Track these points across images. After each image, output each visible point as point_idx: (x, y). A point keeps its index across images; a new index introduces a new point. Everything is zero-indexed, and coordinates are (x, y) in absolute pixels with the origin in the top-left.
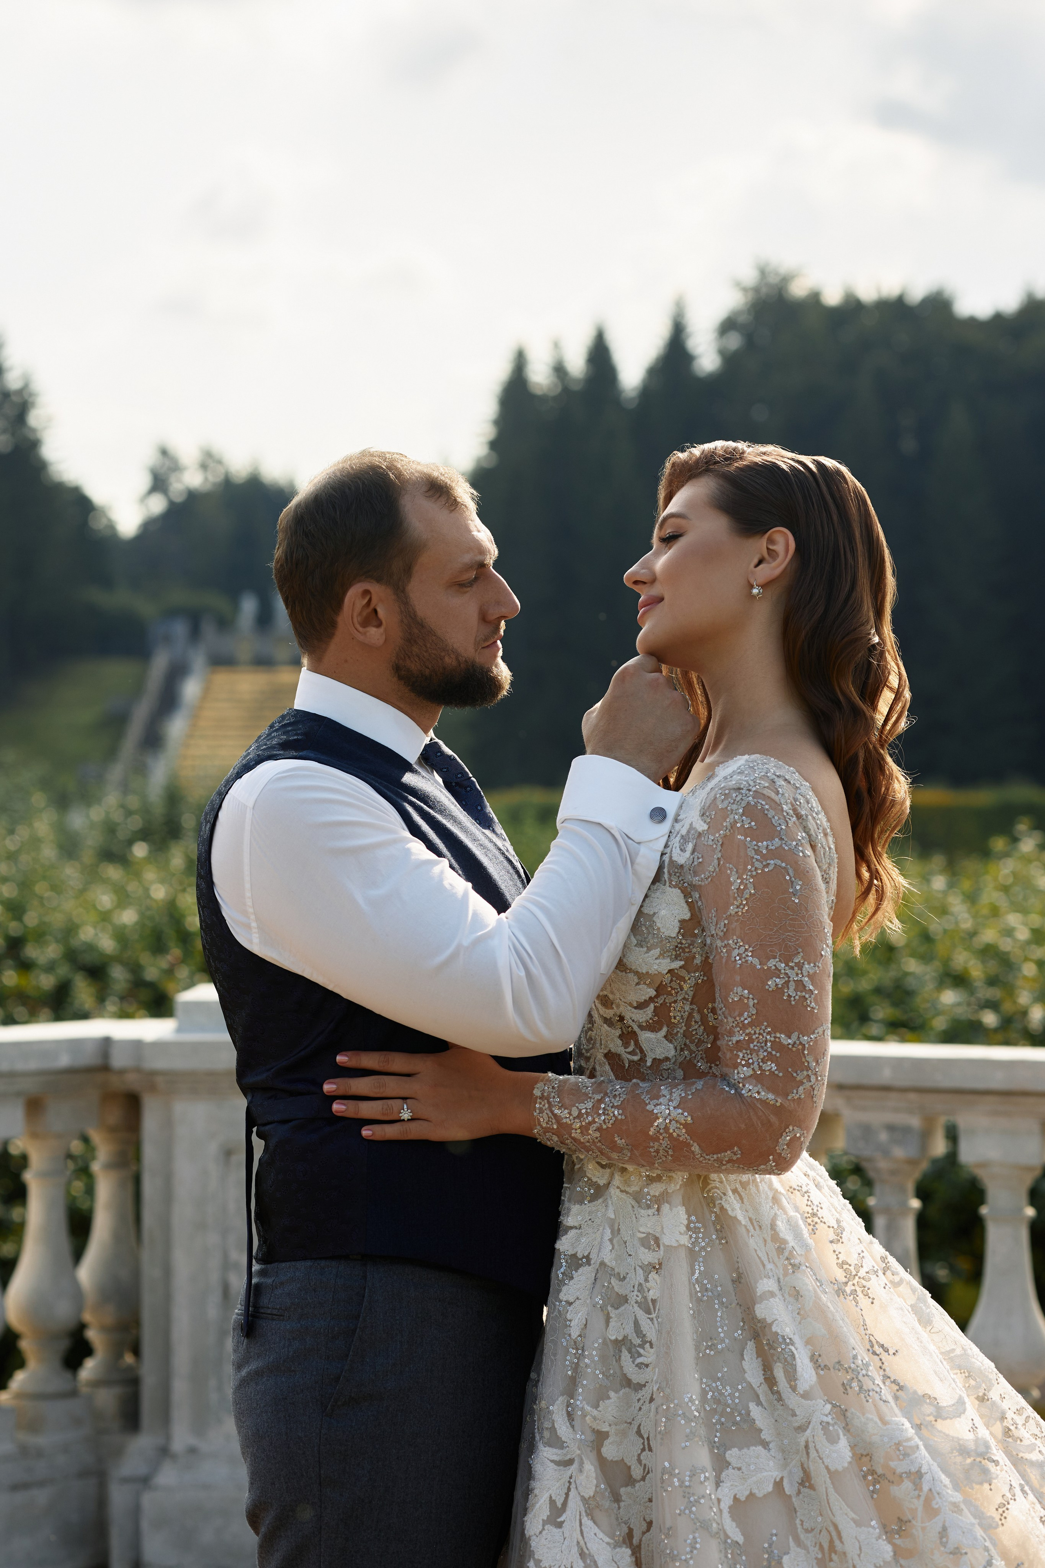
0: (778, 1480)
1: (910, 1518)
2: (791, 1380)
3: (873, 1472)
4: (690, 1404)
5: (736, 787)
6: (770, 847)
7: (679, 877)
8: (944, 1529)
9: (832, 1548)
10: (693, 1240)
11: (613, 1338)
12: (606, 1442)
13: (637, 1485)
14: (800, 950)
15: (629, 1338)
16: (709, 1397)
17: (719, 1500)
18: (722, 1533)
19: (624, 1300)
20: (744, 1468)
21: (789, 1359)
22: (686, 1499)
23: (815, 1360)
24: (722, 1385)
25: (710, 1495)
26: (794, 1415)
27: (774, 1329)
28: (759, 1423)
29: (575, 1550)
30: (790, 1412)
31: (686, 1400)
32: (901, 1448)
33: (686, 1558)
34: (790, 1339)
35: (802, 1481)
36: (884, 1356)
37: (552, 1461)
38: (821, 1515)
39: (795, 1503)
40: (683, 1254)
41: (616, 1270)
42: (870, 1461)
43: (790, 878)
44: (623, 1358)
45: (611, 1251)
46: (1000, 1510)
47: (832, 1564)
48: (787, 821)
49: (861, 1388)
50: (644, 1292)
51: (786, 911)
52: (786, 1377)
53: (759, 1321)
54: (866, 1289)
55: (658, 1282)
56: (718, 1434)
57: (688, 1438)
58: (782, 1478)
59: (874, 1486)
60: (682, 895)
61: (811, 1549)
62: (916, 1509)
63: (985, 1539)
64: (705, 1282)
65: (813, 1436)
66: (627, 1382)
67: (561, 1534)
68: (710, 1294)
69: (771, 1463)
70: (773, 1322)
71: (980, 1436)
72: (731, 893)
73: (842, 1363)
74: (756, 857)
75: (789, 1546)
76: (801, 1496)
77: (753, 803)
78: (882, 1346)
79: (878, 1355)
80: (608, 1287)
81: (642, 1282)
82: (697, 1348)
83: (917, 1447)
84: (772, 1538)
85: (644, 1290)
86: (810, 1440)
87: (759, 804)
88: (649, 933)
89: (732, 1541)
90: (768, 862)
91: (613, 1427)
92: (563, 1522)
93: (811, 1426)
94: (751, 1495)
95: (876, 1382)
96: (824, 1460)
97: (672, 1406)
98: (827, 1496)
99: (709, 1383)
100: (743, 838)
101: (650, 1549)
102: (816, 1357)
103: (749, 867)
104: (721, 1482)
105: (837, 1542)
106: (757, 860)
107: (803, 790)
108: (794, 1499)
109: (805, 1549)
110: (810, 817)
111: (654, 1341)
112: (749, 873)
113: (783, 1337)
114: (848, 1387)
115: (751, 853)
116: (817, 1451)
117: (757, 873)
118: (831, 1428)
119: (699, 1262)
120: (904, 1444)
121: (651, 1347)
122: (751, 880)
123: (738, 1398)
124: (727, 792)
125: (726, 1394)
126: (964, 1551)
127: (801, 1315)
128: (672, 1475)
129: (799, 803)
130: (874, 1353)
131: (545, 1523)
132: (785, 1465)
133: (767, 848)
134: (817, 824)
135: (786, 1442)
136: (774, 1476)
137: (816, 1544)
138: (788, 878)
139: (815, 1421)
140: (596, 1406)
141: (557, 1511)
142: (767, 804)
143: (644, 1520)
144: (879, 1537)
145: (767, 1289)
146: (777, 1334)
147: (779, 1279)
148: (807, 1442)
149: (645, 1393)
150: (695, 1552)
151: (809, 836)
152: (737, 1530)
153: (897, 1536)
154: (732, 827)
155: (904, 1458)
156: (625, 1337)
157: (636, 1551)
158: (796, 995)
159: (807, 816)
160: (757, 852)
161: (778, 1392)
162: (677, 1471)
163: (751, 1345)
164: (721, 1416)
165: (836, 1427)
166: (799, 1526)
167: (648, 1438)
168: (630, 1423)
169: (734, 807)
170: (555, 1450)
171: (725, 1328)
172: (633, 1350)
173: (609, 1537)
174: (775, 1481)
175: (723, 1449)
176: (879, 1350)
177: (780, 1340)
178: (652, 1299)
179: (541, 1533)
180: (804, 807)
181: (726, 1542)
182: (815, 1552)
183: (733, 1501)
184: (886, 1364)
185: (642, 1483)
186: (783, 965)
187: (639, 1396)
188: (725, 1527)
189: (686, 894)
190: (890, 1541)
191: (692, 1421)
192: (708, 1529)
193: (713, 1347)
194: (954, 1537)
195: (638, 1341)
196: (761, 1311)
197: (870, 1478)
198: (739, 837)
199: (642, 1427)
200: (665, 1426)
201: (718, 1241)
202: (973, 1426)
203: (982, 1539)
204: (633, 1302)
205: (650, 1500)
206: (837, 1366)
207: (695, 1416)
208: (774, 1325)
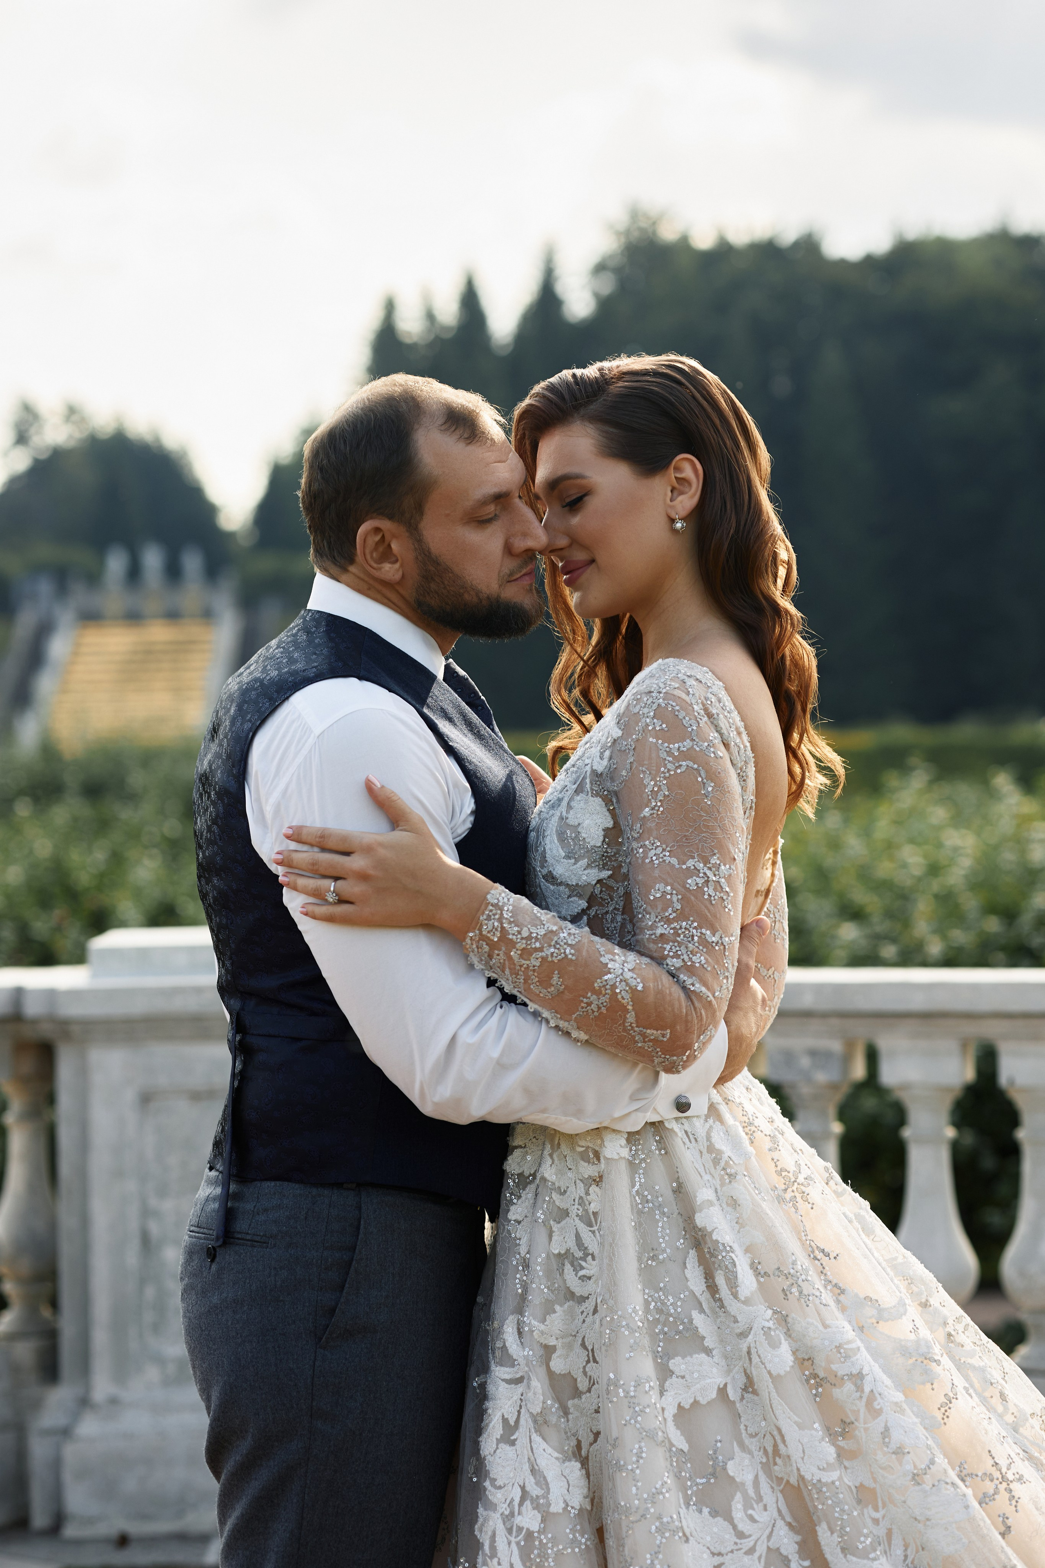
0: (721, 1386)
1: (853, 1420)
2: (732, 1287)
3: (815, 1376)
4: (633, 1315)
5: (647, 691)
6: (682, 749)
7: (599, 785)
8: (887, 1429)
9: (776, 1452)
10: (633, 1152)
11: (556, 1252)
12: (554, 1356)
13: (584, 1397)
14: (716, 851)
15: (571, 1251)
16: (652, 1307)
17: (663, 1409)
18: (666, 1441)
19: (565, 1213)
20: (687, 1376)
21: (730, 1266)
22: (632, 1410)
23: (755, 1268)
24: (664, 1294)
25: (655, 1404)
26: (736, 1321)
27: (714, 1237)
28: (702, 1331)
29: (526, 1467)
30: (732, 1319)
31: (630, 1311)
32: (842, 1351)
33: (633, 1467)
34: (730, 1247)
35: (745, 1386)
36: (825, 1260)
37: (503, 1380)
38: (765, 1419)
39: (739, 1409)
40: (623, 1166)
41: (557, 1185)
42: (812, 1365)
43: (702, 780)
44: (566, 1271)
45: (551, 1166)
46: (943, 1410)
47: (776, 1468)
48: (698, 722)
49: (801, 1292)
50: (585, 1205)
51: (699, 812)
52: (727, 1284)
53: (700, 1230)
54: (805, 1194)
55: (599, 1195)
56: (661, 1344)
57: (632, 1348)
58: (726, 1385)
59: (817, 1389)
60: (604, 803)
61: (756, 1453)
62: (859, 1411)
63: (927, 1438)
64: (646, 1193)
65: (755, 1341)
66: (570, 1295)
67: (514, 1451)
68: (651, 1205)
69: (715, 1370)
70: (713, 1231)
71: (921, 1336)
72: (645, 795)
73: (781, 1269)
74: (668, 758)
75: (734, 1452)
76: (744, 1401)
77: (663, 705)
78: (823, 1251)
79: (819, 1260)
80: (549, 1201)
81: (583, 1195)
82: (640, 1260)
83: (858, 1349)
84: (716, 1445)
85: (585, 1203)
86: (752, 1345)
87: (669, 706)
88: (575, 844)
89: (677, 1448)
90: (680, 763)
91: (560, 1340)
92: (516, 1440)
93: (752, 1332)
94: (696, 1403)
95: (816, 1286)
96: (766, 1365)
97: (616, 1317)
98: (770, 1400)
99: (652, 1294)
100: (654, 740)
101: (598, 1460)
102: (755, 1265)
103: (662, 769)
104: (665, 1391)
105: (781, 1446)
106: (669, 762)
107: (715, 689)
108: (738, 1405)
109: (750, 1454)
110: (721, 716)
111: (596, 1254)
112: (662, 775)
113: (723, 1244)
114: (788, 1293)
115: (663, 755)
116: (759, 1356)
117: (670, 774)
118: (773, 1333)
119: (640, 1174)
120: (845, 1346)
121: (594, 1259)
122: (665, 782)
123: (680, 1307)
124: (639, 697)
125: (669, 1303)
126: (906, 1451)
127: (740, 1224)
128: (616, 1386)
129: (709, 703)
130: (815, 1258)
131: (499, 1441)
132: (729, 1371)
133: (679, 749)
134: (729, 722)
135: (729, 1348)
136: (718, 1383)
137: (760, 1448)
138: (700, 779)
139: (756, 1327)
140: (543, 1321)
141: (510, 1429)
142: (677, 705)
143: (591, 1431)
144: (823, 1439)
145: (706, 1198)
146: (717, 1242)
147: (716, 1189)
148: (749, 1348)
149: (589, 1305)
150: (641, 1461)
151: (721, 735)
152: (682, 1437)
153: (840, 1438)
154: (644, 731)
155: (845, 1360)
156: (568, 1251)
157: (585, 1463)
158: (716, 895)
159: (718, 715)
160: (669, 753)
161: (720, 1300)
162: (622, 1382)
163: (692, 1253)
164: (664, 1325)
165: (777, 1332)
166: (743, 1432)
167: (593, 1350)
168: (575, 1336)
169: (646, 710)
170: (506, 1369)
171: (667, 1238)
172: (575, 1263)
173: (558, 1452)
174: (719, 1387)
175: (666, 1358)
176: (820, 1255)
177: (721, 1247)
178: (593, 1212)
179: (495, 1452)
180: (715, 706)
181: (670, 1450)
182: (760, 1457)
183: (678, 1410)
184: (827, 1268)
185: (588, 1394)
186: (702, 865)
187: (583, 1308)
188: (670, 1436)
189: (607, 801)
190: (834, 1443)
191: (636, 1331)
192: (653, 1438)
193: (655, 1258)
194: (897, 1436)
195: (580, 1254)
196: (700, 1220)
197: (812, 1381)
198: (651, 739)
199: (586, 1339)
200: (609, 1338)
201: (657, 1152)
202: (915, 1328)
203: (924, 1438)
204: (574, 1216)
205: (597, 1411)
206: (777, 1273)
207: (639, 1327)
208: (715, 1233)
